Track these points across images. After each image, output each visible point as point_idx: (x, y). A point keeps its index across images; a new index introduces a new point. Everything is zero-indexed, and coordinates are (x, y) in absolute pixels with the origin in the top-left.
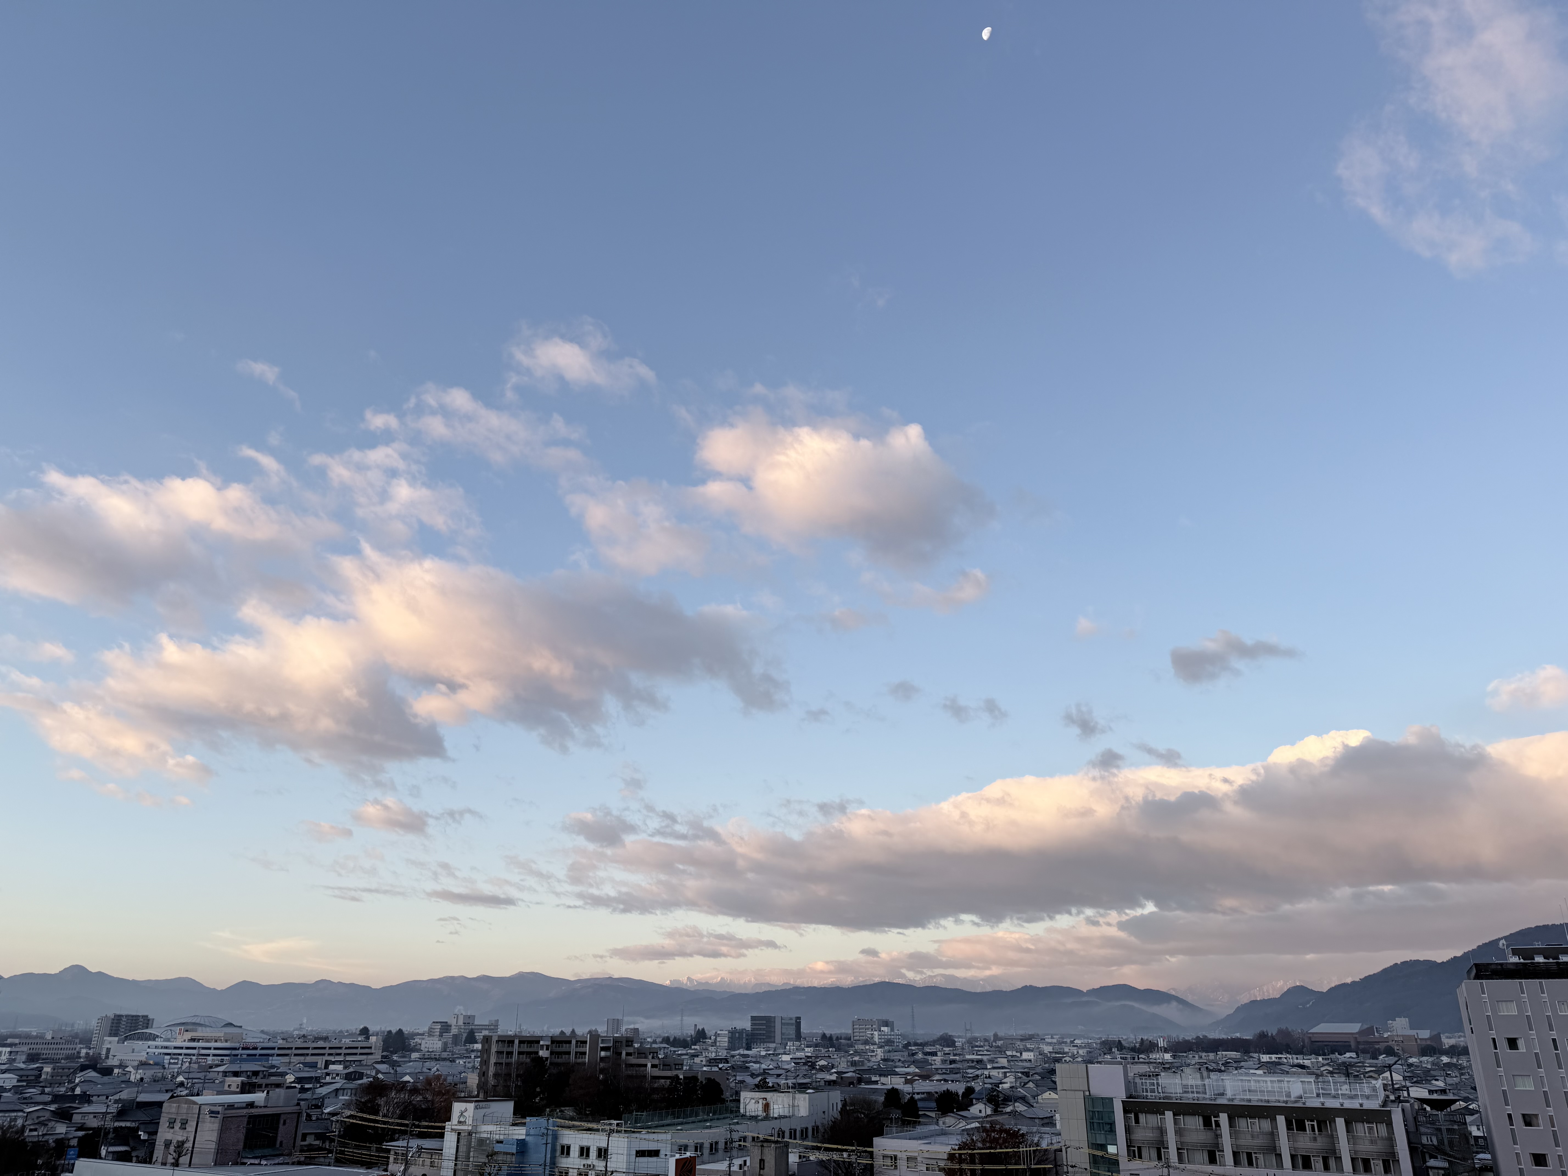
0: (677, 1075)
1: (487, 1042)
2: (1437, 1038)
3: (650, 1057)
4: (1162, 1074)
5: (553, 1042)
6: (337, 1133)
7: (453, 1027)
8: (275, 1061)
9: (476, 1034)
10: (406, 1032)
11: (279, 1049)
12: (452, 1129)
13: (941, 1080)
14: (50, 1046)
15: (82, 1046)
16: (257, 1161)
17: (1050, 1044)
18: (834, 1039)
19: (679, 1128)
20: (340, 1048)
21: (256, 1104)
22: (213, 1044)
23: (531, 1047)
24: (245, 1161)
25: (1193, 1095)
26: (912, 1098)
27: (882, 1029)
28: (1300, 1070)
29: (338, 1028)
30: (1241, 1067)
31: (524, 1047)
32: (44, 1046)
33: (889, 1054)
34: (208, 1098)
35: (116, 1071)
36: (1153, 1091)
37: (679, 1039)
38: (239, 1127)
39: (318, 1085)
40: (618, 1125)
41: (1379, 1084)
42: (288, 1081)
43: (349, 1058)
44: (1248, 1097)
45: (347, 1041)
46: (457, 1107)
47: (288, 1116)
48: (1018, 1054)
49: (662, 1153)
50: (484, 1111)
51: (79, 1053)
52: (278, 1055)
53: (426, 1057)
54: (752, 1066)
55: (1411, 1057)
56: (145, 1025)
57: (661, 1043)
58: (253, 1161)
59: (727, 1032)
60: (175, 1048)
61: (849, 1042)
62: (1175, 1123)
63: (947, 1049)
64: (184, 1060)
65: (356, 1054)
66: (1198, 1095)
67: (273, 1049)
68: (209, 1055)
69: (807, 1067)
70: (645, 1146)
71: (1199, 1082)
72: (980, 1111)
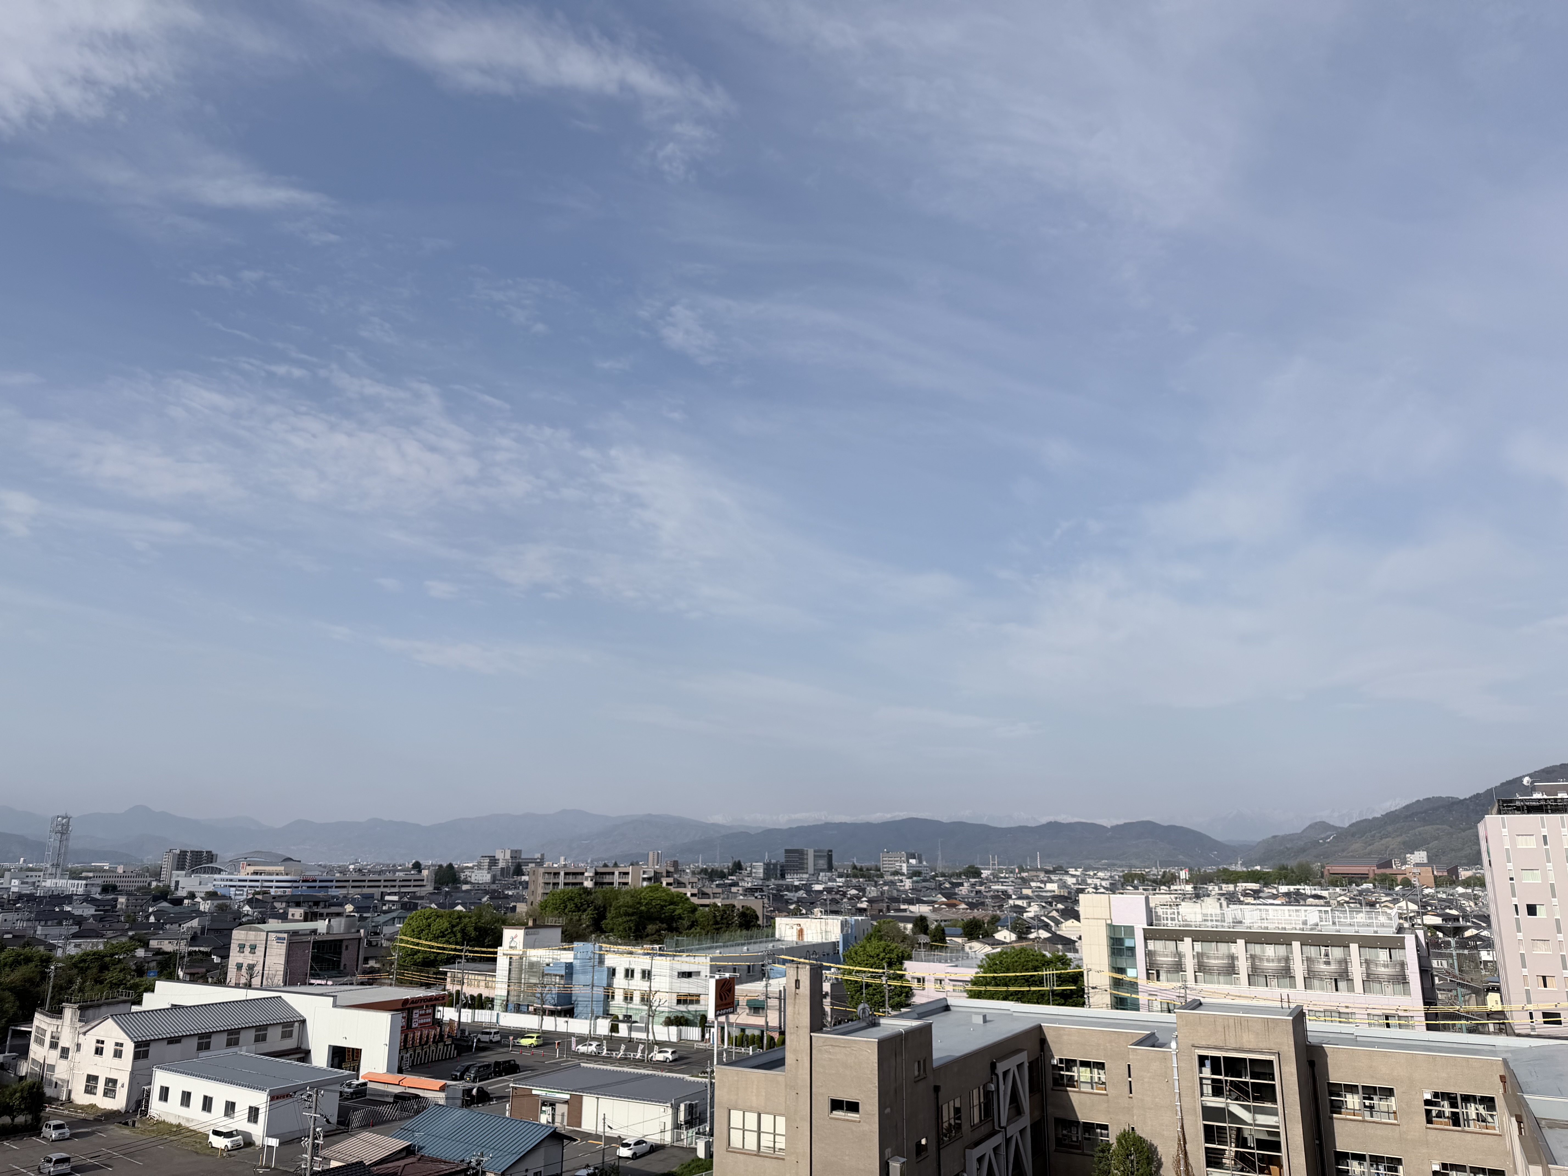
0: (714, 903)
1: (534, 874)
2: (1453, 871)
3: (690, 886)
4: (1183, 903)
5: (596, 873)
6: (396, 957)
7: (501, 861)
8: (333, 892)
9: (523, 867)
10: (456, 866)
11: (337, 881)
12: (504, 954)
13: (967, 909)
14: (122, 879)
15: (152, 879)
16: (323, 982)
17: (1073, 876)
18: (864, 870)
19: (718, 951)
20: (395, 881)
21: (319, 931)
22: (275, 877)
23: (575, 878)
24: (312, 981)
25: (1212, 923)
26: (939, 925)
27: (911, 861)
28: (1317, 901)
29: (392, 863)
30: (1260, 897)
31: (569, 879)
32: (117, 879)
33: (917, 884)
34: (273, 924)
35: (186, 901)
36: (1173, 919)
37: (717, 871)
38: (304, 951)
39: (376, 914)
40: (660, 948)
41: (1394, 912)
42: (347, 911)
43: (403, 890)
44: (1266, 925)
45: (401, 874)
46: (508, 934)
47: (350, 942)
48: (1042, 886)
49: (703, 974)
50: (534, 937)
51: (150, 884)
52: (336, 887)
53: (476, 888)
54: (786, 895)
55: (1427, 888)
56: (209, 860)
57: (700, 873)
58: (319, 982)
59: (762, 864)
60: (240, 881)
61: (878, 873)
62: (1193, 949)
63: (973, 880)
64: (249, 892)
65: (410, 886)
66: (1217, 923)
67: (332, 881)
68: (272, 887)
69: (838, 896)
70: (686, 968)
71: (1218, 911)
72: (1005, 938)
